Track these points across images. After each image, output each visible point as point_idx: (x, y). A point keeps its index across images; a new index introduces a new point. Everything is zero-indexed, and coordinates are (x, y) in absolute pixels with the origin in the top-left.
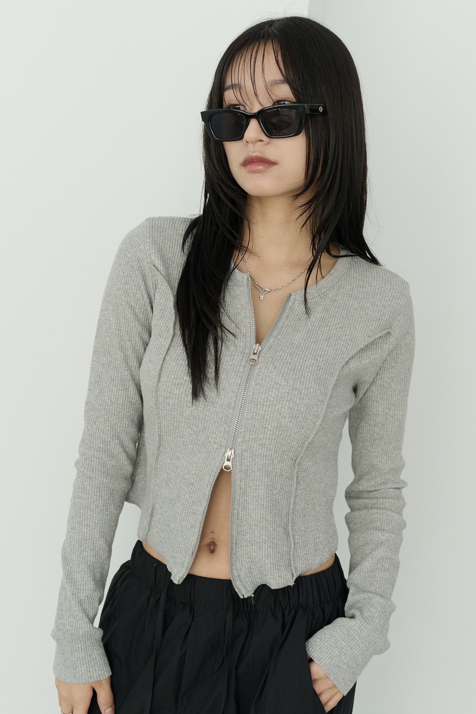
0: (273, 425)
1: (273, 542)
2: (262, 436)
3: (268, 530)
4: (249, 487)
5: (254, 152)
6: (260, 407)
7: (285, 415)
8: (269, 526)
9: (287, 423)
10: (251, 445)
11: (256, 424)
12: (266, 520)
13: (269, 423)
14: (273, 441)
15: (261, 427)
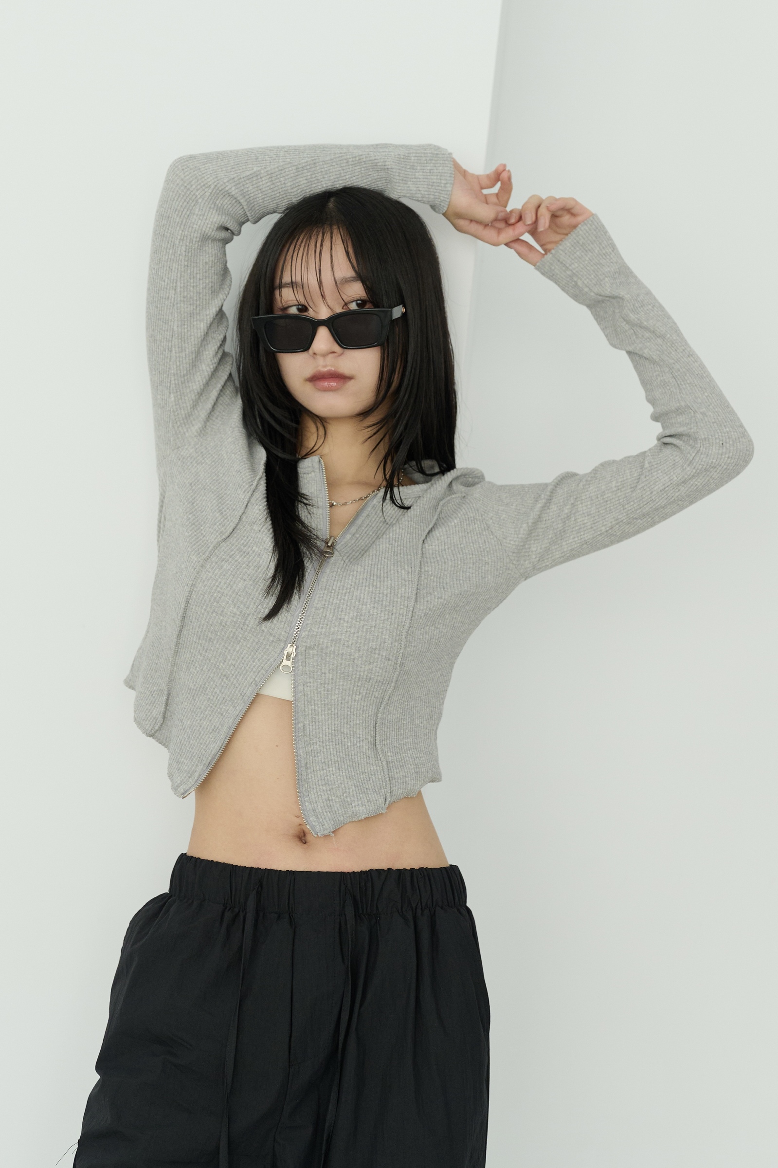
0: (351, 615)
1: (354, 760)
2: (336, 629)
3: (345, 745)
4: (317, 693)
5: (325, 366)
6: (334, 595)
7: (365, 601)
8: (346, 740)
9: (369, 610)
10: (319, 641)
11: (328, 615)
12: (341, 733)
13: (346, 613)
14: (352, 635)
15: (334, 618)
